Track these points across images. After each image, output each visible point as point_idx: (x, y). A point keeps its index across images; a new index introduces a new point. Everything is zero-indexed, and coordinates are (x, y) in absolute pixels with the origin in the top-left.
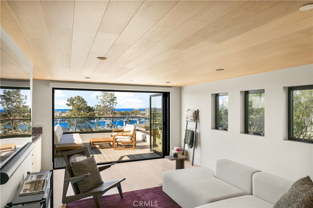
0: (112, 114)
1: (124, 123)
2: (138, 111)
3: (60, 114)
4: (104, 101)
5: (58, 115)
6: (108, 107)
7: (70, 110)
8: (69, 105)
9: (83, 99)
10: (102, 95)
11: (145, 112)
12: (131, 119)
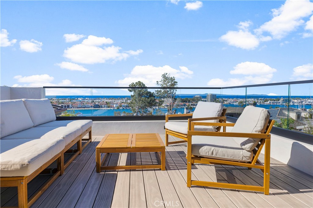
2: (199, 98)
4: (164, 86)
6: (168, 93)
7: (132, 96)
9: (144, 85)
10: (163, 80)
11: (206, 99)
12: (192, 107)
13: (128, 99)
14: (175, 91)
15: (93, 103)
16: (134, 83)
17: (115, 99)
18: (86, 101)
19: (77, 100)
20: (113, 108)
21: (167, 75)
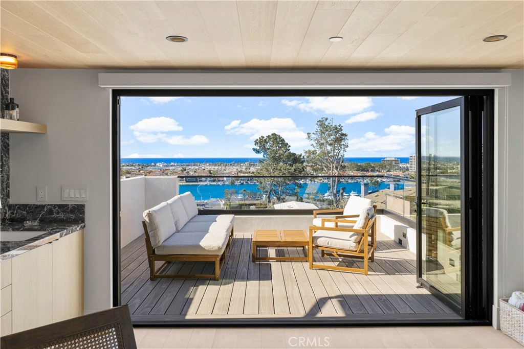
0: (337, 168)
1: (363, 188)
2: (394, 163)
3: (246, 169)
4: (322, 142)
5: (244, 170)
6: (330, 155)
7: (261, 161)
8: (257, 151)
9: (283, 140)
10: (319, 131)
11: (408, 165)
12: (379, 180)
13: (251, 165)
14: (342, 152)
15: (185, 172)
16: (264, 137)
17: (226, 165)
18: (171, 168)
19: (154, 166)
20: (222, 182)
21: (328, 121)
